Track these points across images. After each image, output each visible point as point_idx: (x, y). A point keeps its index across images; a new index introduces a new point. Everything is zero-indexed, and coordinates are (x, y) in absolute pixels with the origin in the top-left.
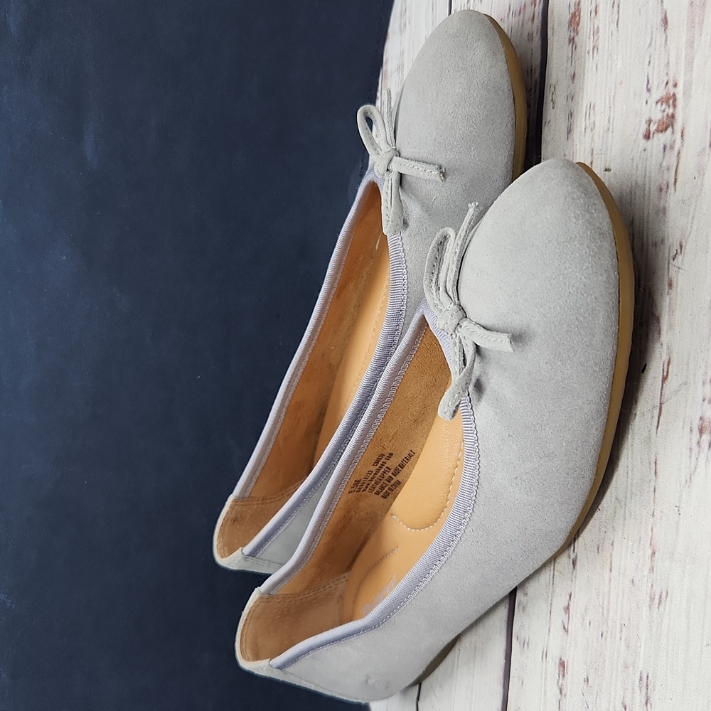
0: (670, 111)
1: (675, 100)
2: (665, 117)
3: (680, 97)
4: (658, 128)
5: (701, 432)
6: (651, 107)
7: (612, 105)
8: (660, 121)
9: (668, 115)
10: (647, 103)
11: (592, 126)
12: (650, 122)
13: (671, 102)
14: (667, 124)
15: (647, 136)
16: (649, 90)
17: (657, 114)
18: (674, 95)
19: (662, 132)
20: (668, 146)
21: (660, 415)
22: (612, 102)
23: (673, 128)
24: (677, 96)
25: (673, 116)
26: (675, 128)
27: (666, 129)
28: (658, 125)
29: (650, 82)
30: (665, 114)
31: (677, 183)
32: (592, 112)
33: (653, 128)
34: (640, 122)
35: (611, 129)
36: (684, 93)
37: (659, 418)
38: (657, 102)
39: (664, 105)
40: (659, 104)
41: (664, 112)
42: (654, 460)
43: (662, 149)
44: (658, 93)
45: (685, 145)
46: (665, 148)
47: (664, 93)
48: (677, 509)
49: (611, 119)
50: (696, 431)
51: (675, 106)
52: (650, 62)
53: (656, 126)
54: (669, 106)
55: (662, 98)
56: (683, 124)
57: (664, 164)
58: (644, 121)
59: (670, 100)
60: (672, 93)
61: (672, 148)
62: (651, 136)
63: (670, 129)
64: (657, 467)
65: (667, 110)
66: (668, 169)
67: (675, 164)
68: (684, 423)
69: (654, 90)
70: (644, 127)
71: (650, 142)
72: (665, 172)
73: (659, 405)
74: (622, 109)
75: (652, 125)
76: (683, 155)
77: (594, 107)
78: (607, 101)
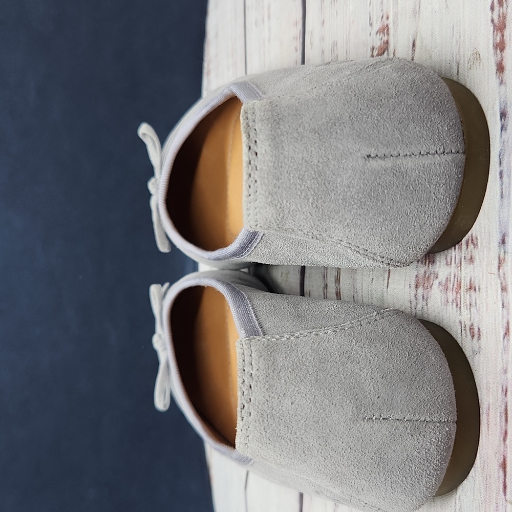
0: (385, 38)
1: (388, 30)
2: (382, 44)
3: (391, 26)
4: (378, 53)
5: (417, 287)
6: (373, 38)
7: (348, 41)
8: (379, 47)
10: (370, 35)
11: (336, 58)
12: (373, 49)
13: (385, 31)
14: (384, 49)
16: (371, 25)
17: (377, 43)
18: (387, 26)
19: (381, 55)
21: (389, 277)
22: (348, 38)
23: (388, 51)
24: (389, 26)
25: (387, 42)
27: (383, 53)
28: (378, 51)
29: (371, 18)
30: (383, 41)
32: (335, 48)
33: (375, 53)
34: (367, 50)
36: (394, 23)
37: (388, 279)
38: (377, 33)
39: (381, 35)
40: (378, 34)
41: (381, 40)
44: (377, 26)
47: (381, 25)
49: (348, 51)
50: (413, 286)
51: (388, 34)
52: (370, 3)
53: (377, 51)
54: (384, 35)
55: (379, 29)
56: (394, 47)
58: (369, 49)
59: (385, 30)
60: (386, 25)
63: (386, 52)
65: (383, 38)
68: (405, 282)
69: (374, 24)
70: (369, 53)
74: (355, 42)
75: (374, 51)
77: (337, 43)
78: (345, 38)
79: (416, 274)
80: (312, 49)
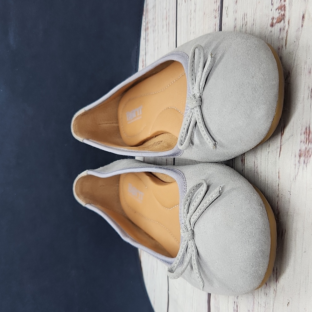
0: (283, 13)
1: (285, 8)
2: (280, 16)
3: (287, 6)
5: (300, 156)
6: (273, 12)
7: (255, 13)
8: (278, 18)
9: (281, 14)
10: (271, 10)
11: (246, 23)
12: (273, 19)
13: (283, 8)
14: (282, 18)
15: (272, 25)
16: (272, 4)
17: (276, 15)
18: (284, 5)
19: (279, 22)
20: (282, 29)
21: (280, 151)
22: (255, 12)
23: (284, 20)
24: (286, 5)
25: (284, 15)
26: (285, 20)
27: (281, 21)
28: (277, 20)
30: (280, 14)
31: (287, 45)
32: (246, 17)
33: (275, 21)
34: (269, 19)
35: (255, 24)
36: (289, 4)
37: (280, 152)
38: (276, 10)
39: (280, 11)
40: (277, 10)
41: (280, 13)
42: (278, 172)
43: (279, 31)
44: (277, 5)
45: (290, 28)
46: (280, 30)
47: (280, 5)
48: (289, 192)
49: (255, 19)
50: (298, 156)
51: (285, 10)
54: (282, 10)
55: (279, 7)
56: (289, 18)
57: (280, 37)
58: (271, 18)
59: (282, 8)
61: (284, 29)
62: (274, 25)
63: (283, 21)
64: (280, 174)
65: (281, 12)
66: (282, 39)
67: (285, 37)
68: (292, 153)
69: (275, 4)
70: (270, 21)
71: (273, 28)
72: (281, 40)
73: (280, 146)
74: (260, 14)
75: (274, 20)
76: (289, 32)
77: (247, 15)
78: (253, 11)
79: (299, 149)
80: (227, 17)
